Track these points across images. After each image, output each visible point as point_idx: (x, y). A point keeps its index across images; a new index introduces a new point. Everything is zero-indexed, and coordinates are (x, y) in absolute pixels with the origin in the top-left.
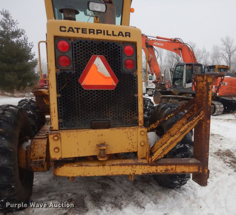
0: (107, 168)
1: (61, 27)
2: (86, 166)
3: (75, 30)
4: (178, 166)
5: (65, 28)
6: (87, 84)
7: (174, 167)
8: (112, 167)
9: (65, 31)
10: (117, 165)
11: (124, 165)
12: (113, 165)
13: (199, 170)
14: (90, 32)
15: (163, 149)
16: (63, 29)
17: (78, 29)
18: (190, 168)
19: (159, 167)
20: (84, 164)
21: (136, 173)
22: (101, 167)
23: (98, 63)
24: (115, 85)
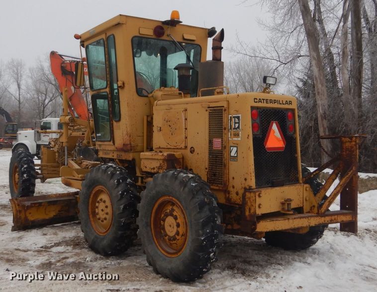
0: (291, 221)
1: (255, 99)
2: (276, 220)
3: (262, 101)
4: (339, 216)
5: (257, 99)
6: (269, 146)
7: (336, 217)
8: (294, 220)
9: (257, 102)
10: (298, 218)
11: (303, 217)
12: (295, 218)
13: (353, 219)
14: (270, 102)
15: (329, 202)
16: (256, 100)
17: (264, 100)
18: (347, 217)
19: (326, 217)
20: (275, 219)
21: (311, 225)
22: (287, 221)
23: (275, 127)
24: (284, 146)
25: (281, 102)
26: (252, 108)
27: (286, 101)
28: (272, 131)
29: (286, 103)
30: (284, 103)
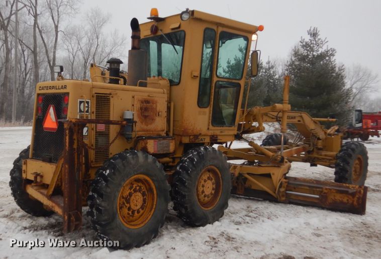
5: (41, 87)
9: (41, 90)
14: (49, 88)
17: (45, 87)
23: (51, 110)
24: (57, 127)
25: (57, 88)
26: (39, 95)
27: (62, 86)
28: (49, 114)
29: (62, 88)
30: (60, 88)
